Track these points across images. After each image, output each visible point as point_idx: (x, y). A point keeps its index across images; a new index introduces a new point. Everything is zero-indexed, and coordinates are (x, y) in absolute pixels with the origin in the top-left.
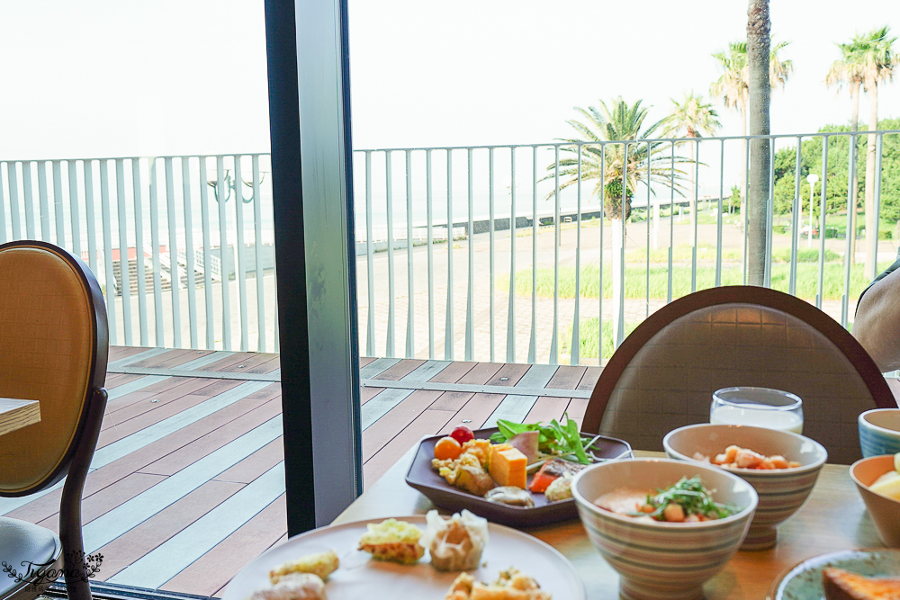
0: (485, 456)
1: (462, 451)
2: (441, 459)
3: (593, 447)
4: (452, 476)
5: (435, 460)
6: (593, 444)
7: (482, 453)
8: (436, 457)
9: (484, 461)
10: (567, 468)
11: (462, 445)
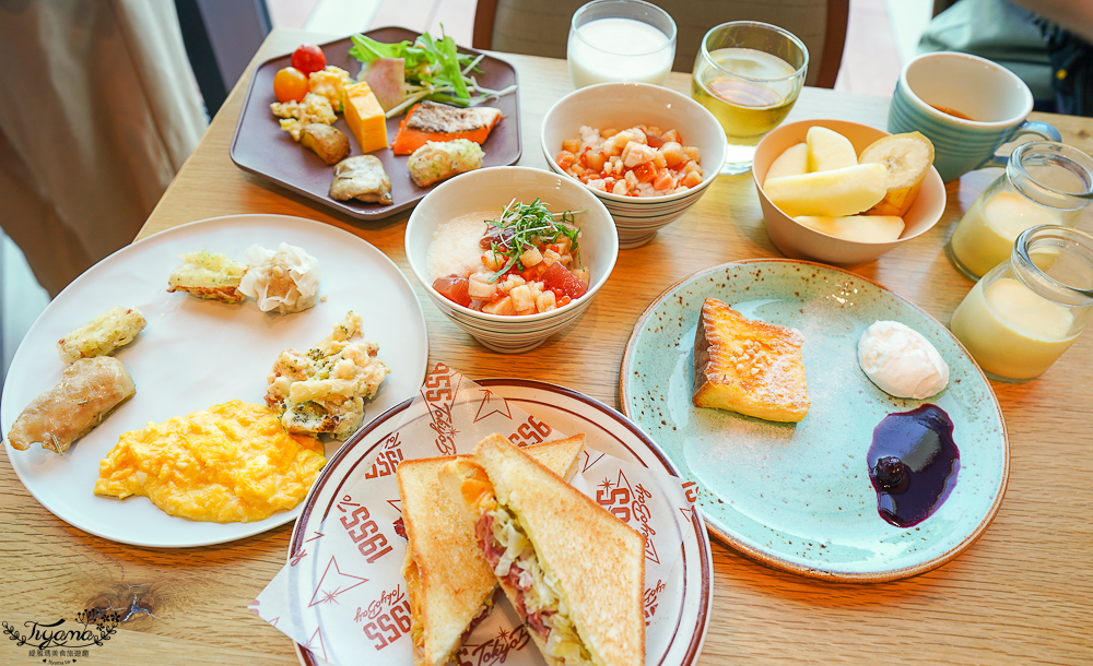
0: (338, 96)
1: (308, 89)
2: (282, 103)
3: (476, 69)
4: (296, 133)
5: (275, 106)
6: (476, 66)
7: (333, 93)
8: (277, 101)
9: (337, 103)
10: (437, 115)
11: (308, 77)
